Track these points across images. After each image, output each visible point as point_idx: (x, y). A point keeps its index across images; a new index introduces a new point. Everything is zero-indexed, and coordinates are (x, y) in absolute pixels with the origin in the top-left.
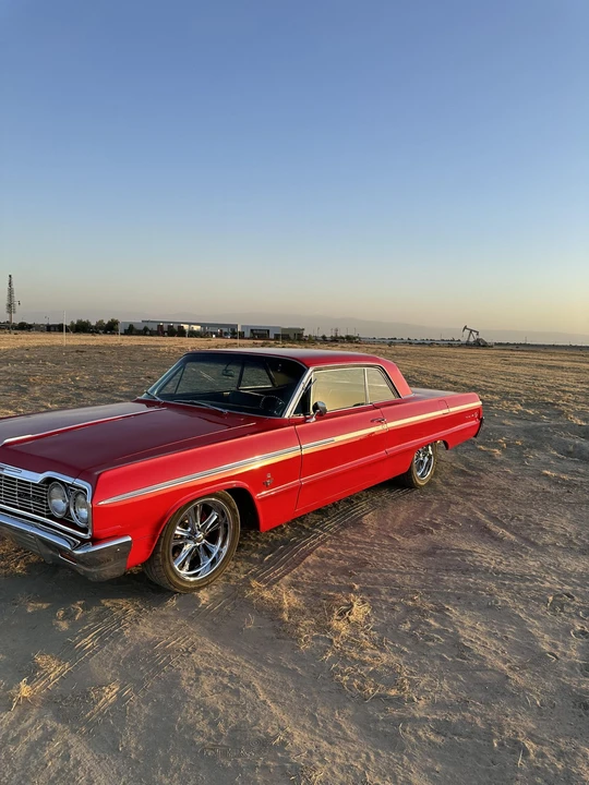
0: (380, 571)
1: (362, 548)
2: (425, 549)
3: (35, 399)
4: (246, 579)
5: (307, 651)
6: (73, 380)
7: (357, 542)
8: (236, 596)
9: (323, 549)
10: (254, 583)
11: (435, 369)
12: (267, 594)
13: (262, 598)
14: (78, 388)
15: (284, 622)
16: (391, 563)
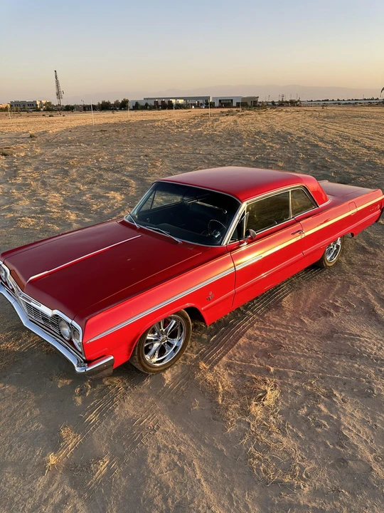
0: (290, 354)
1: (280, 331)
2: (325, 332)
3: (73, 181)
4: (197, 358)
5: (232, 433)
6: (98, 161)
7: (276, 324)
8: (189, 374)
9: (253, 332)
10: (202, 365)
12: (209, 377)
13: (206, 380)
14: (100, 169)
15: (218, 405)
16: (299, 346)
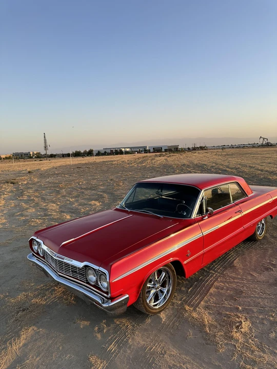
0: (250, 297)
1: (238, 282)
2: (271, 281)
3: (64, 196)
4: (182, 304)
5: (223, 353)
6: (79, 184)
7: (234, 278)
8: (179, 313)
9: (218, 284)
10: (187, 308)
11: (249, 162)
12: (195, 315)
13: (193, 317)
14: (82, 189)
15: (207, 334)
16: (255, 292)
